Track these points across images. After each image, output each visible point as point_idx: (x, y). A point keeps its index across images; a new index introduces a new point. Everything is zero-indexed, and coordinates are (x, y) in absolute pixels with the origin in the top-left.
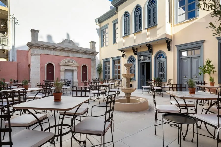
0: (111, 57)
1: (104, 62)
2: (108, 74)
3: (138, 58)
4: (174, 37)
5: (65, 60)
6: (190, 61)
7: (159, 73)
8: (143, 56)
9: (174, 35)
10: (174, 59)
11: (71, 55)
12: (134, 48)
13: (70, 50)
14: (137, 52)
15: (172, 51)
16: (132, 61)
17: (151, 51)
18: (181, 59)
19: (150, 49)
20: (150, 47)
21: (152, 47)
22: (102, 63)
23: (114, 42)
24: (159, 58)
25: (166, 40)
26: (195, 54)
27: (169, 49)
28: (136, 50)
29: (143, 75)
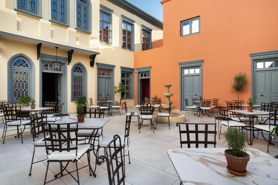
7: (76, 90)
15: (94, 68)
16: (21, 65)
20: (71, 52)
24: (76, 72)
27: (92, 64)
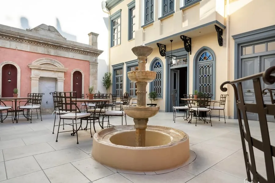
0: (124, 62)
1: (115, 70)
2: (119, 89)
3: (167, 61)
4: (229, 22)
5: (39, 60)
6: (259, 62)
7: (202, 85)
8: (175, 58)
9: (229, 18)
10: (229, 61)
11: (52, 52)
12: (161, 44)
13: (49, 43)
14: (165, 51)
15: (226, 46)
16: (158, 66)
17: (188, 49)
18: (242, 59)
19: (187, 44)
20: (187, 41)
21: (190, 42)
22: (112, 71)
23: (130, 37)
24: (203, 60)
25: (216, 26)
26: (268, 50)
27: (221, 43)
28: (163, 48)
29: (175, 90)
